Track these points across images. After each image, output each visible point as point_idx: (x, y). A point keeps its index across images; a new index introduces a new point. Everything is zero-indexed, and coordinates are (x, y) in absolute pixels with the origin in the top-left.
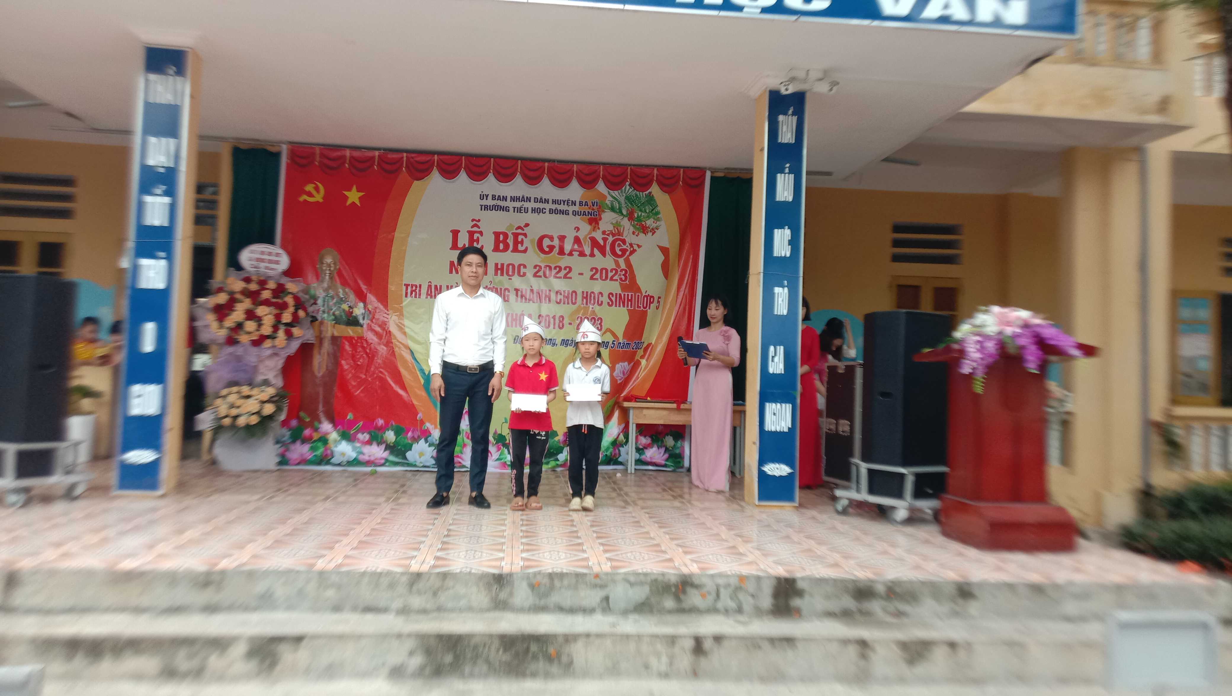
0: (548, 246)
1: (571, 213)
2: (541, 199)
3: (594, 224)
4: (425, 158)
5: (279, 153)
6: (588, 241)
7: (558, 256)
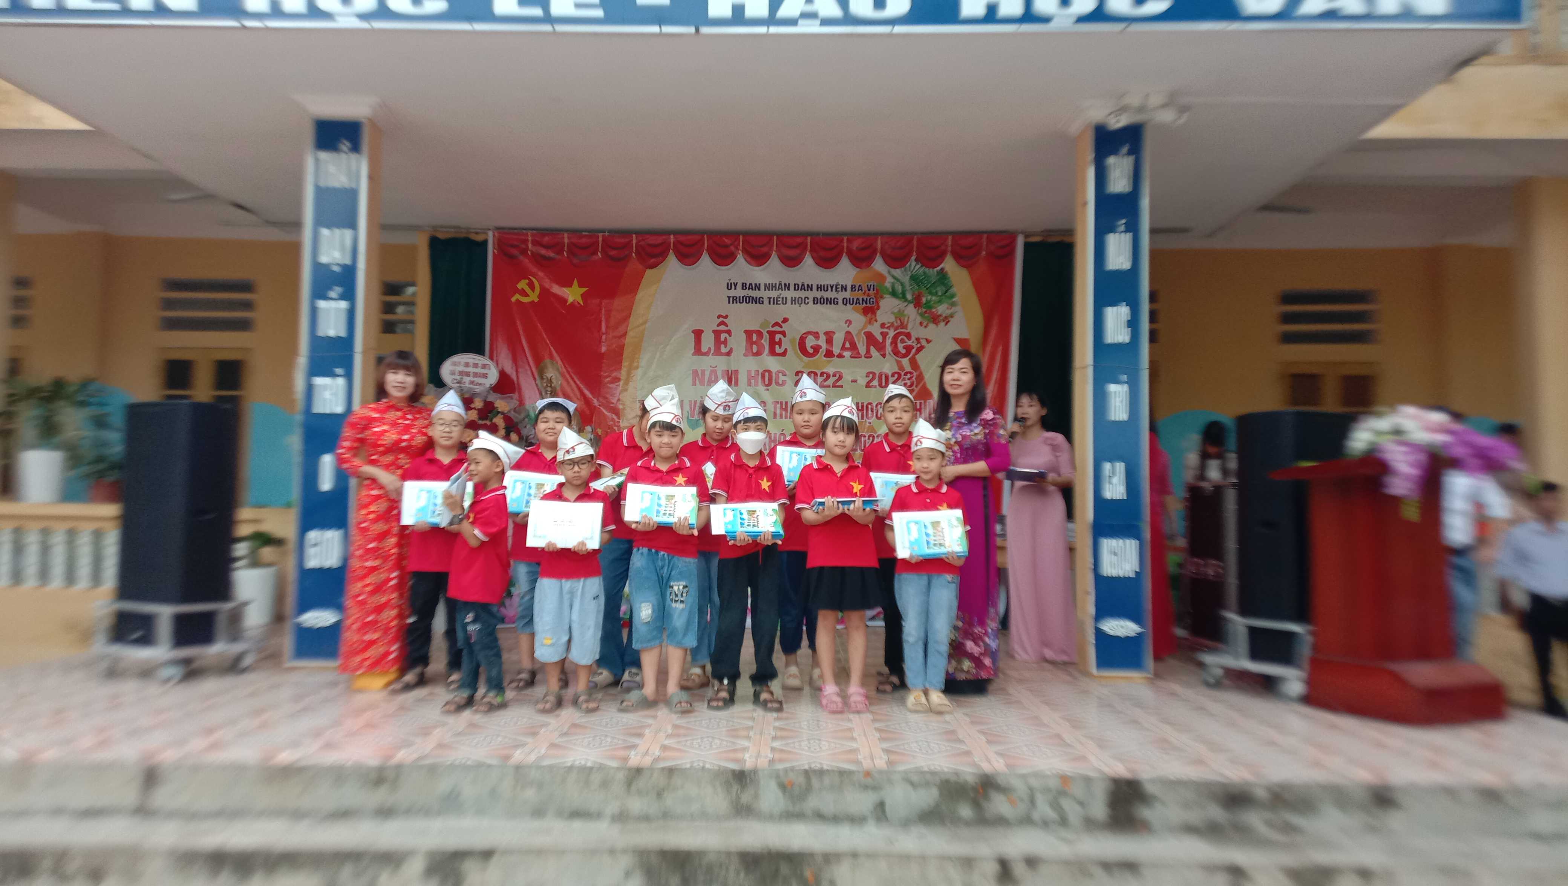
0: (813, 347)
1: (840, 301)
2: (803, 285)
3: (869, 315)
4: (660, 240)
5: (485, 243)
6: (863, 338)
7: (825, 359)
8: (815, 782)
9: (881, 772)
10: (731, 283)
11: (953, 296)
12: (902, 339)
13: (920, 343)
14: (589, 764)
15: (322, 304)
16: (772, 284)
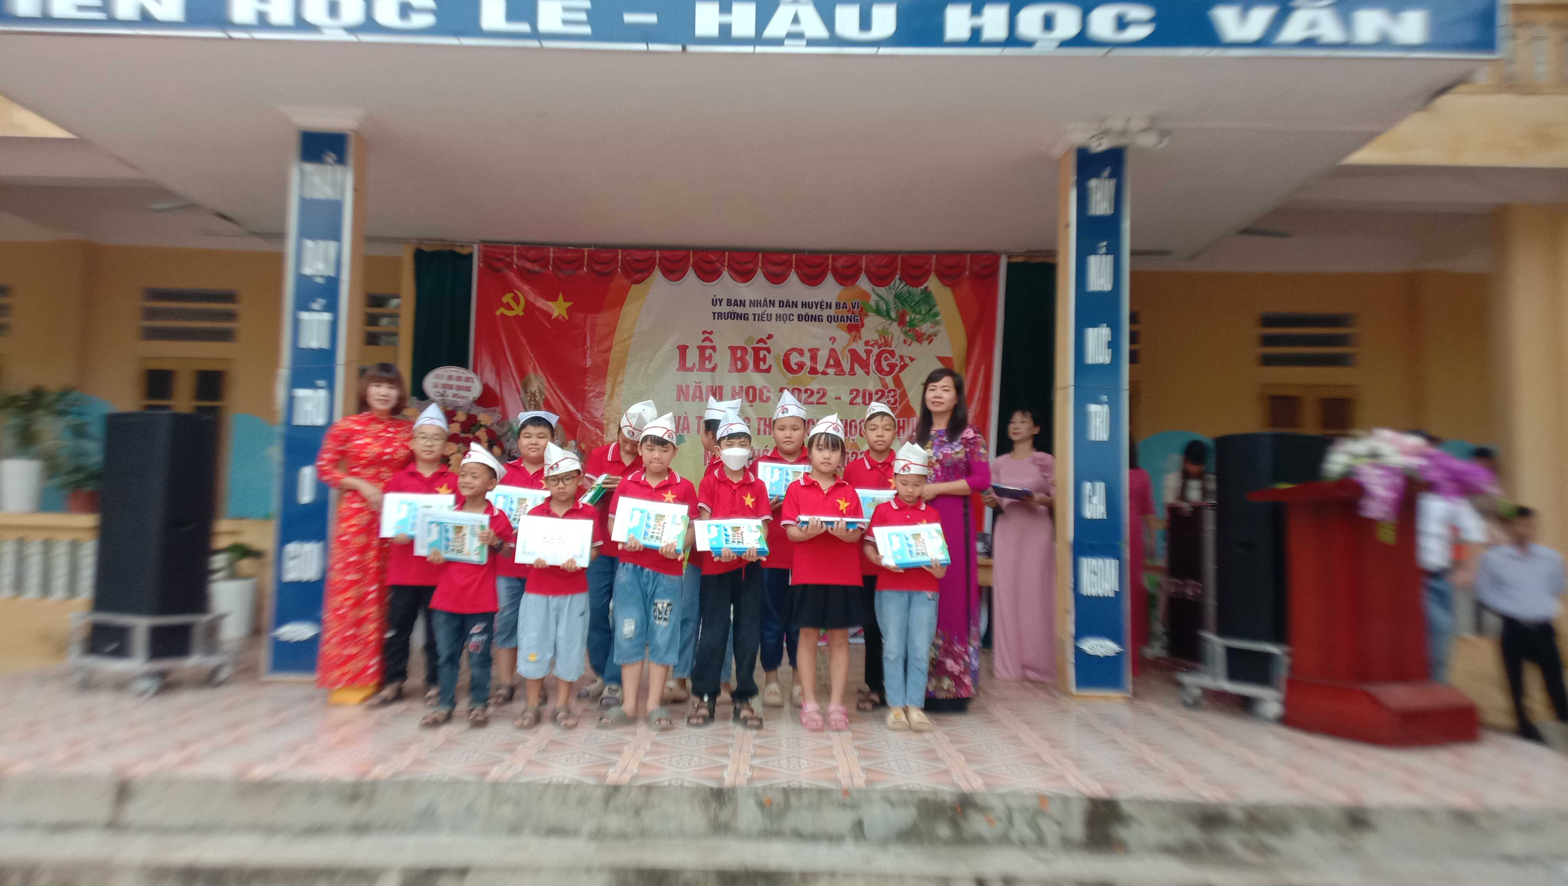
0: (797, 363)
1: (825, 319)
2: (788, 302)
3: (854, 333)
4: (644, 255)
5: (470, 256)
6: (847, 355)
7: (809, 375)
8: (793, 800)
9: (859, 791)
10: (716, 300)
11: (936, 315)
12: (886, 357)
13: (904, 361)
14: (566, 782)
15: (305, 316)
16: (757, 301)
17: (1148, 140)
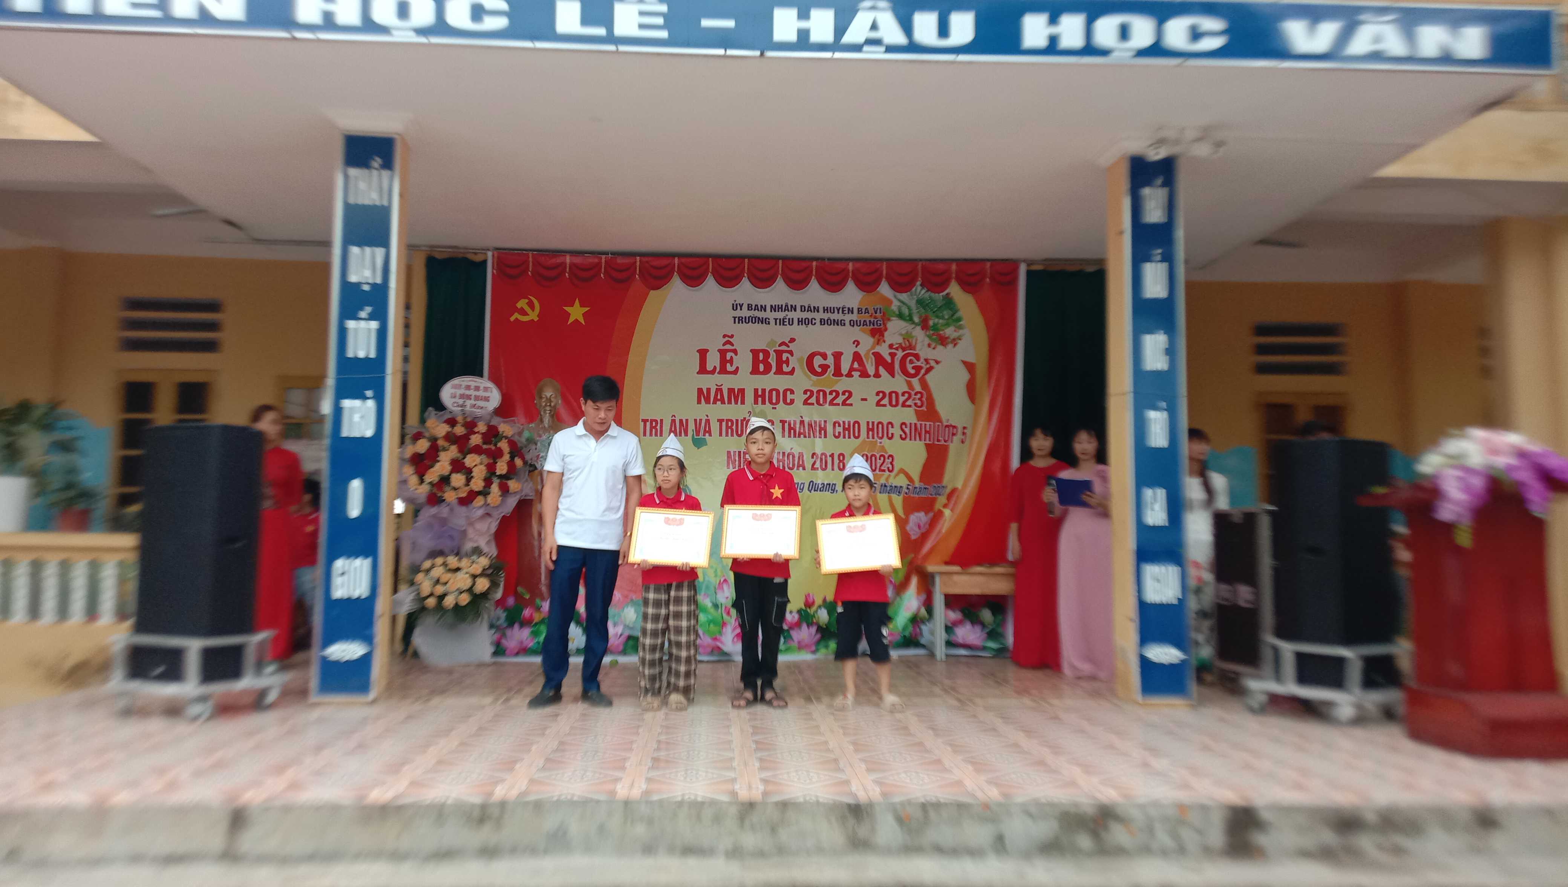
0: (820, 366)
1: (847, 323)
2: (809, 307)
3: (877, 336)
4: (664, 262)
5: (484, 263)
6: (872, 358)
7: (834, 378)
8: (932, 814)
9: (997, 804)
10: (737, 304)
11: (959, 319)
12: (911, 360)
13: (929, 364)
14: (699, 799)
16: (778, 305)
17: (1202, 150)
